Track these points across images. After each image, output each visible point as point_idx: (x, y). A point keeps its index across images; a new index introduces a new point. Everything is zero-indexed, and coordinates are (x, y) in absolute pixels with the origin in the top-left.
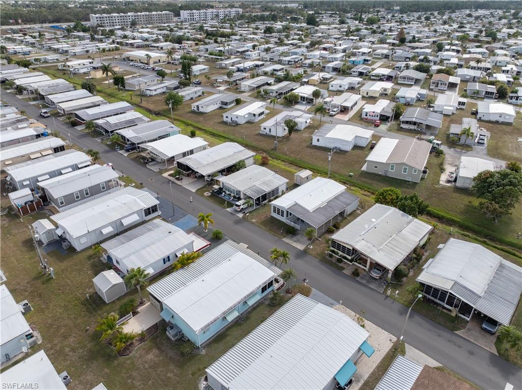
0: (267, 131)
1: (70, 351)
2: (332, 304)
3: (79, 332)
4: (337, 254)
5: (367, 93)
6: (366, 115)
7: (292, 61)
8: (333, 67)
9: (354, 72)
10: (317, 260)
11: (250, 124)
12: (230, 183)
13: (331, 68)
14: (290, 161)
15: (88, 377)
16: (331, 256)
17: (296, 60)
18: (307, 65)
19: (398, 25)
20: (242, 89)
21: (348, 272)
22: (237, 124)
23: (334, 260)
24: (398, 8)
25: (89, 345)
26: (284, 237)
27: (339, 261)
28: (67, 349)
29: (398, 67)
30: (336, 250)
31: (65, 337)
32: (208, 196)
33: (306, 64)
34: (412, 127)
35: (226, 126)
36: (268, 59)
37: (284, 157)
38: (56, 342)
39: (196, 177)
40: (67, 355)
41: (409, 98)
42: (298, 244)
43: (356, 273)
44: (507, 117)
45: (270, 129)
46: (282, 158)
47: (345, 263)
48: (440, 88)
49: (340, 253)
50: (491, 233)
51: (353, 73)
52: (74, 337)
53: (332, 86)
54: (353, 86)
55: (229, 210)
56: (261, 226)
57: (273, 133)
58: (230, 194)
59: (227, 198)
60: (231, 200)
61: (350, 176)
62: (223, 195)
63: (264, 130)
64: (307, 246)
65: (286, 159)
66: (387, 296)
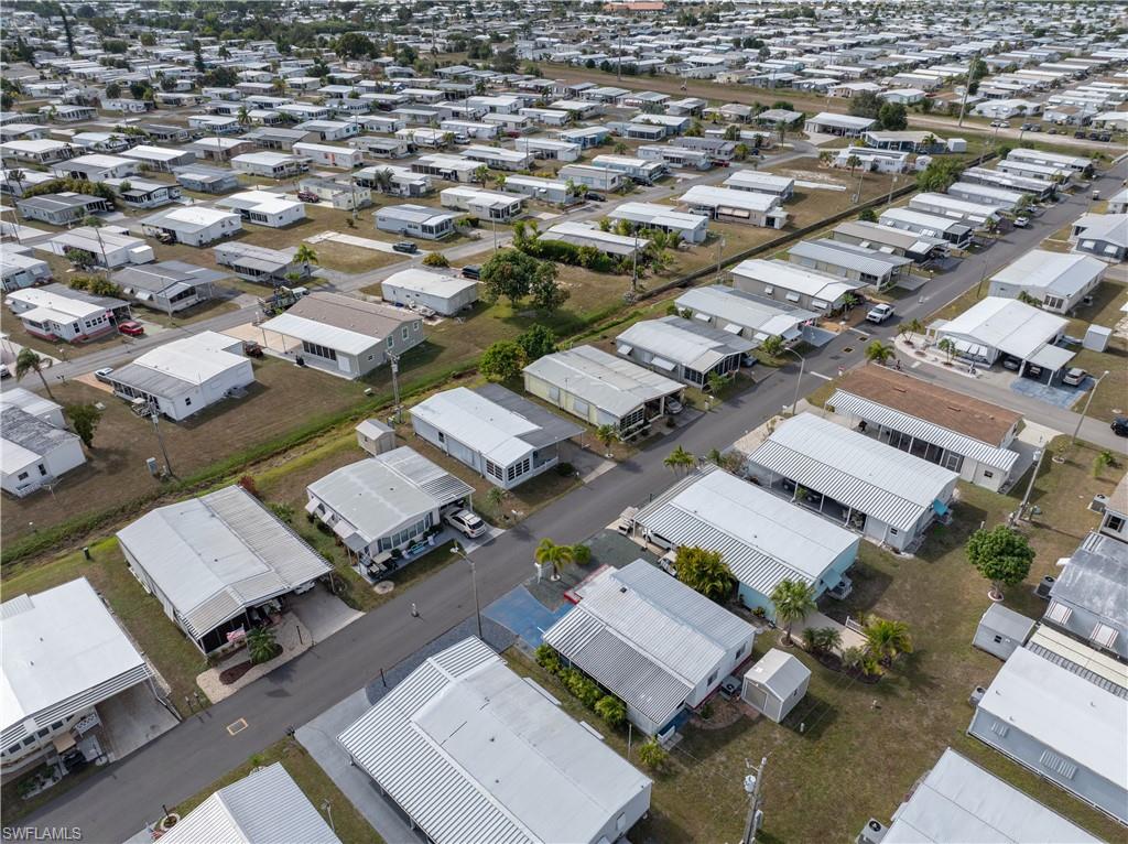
0: (35, 476)
1: (928, 717)
3: (885, 719)
6: (77, 330)
10: (642, 453)
12: (406, 518)
15: (957, 674)
16: (633, 439)
21: (666, 431)
25: (904, 694)
26: (580, 479)
27: (644, 433)
28: (926, 722)
30: (627, 430)
31: (905, 734)
32: (395, 586)
38: (920, 745)
40: (936, 718)
41: (34, 267)
42: (601, 467)
43: (670, 425)
44: (234, 222)
45: (41, 467)
52: (897, 721)
56: (542, 505)
57: (55, 470)
58: (412, 543)
59: (420, 551)
60: (431, 543)
61: (370, 395)
62: (407, 557)
63: (25, 481)
64: (606, 458)
65: (232, 466)
66: (710, 410)
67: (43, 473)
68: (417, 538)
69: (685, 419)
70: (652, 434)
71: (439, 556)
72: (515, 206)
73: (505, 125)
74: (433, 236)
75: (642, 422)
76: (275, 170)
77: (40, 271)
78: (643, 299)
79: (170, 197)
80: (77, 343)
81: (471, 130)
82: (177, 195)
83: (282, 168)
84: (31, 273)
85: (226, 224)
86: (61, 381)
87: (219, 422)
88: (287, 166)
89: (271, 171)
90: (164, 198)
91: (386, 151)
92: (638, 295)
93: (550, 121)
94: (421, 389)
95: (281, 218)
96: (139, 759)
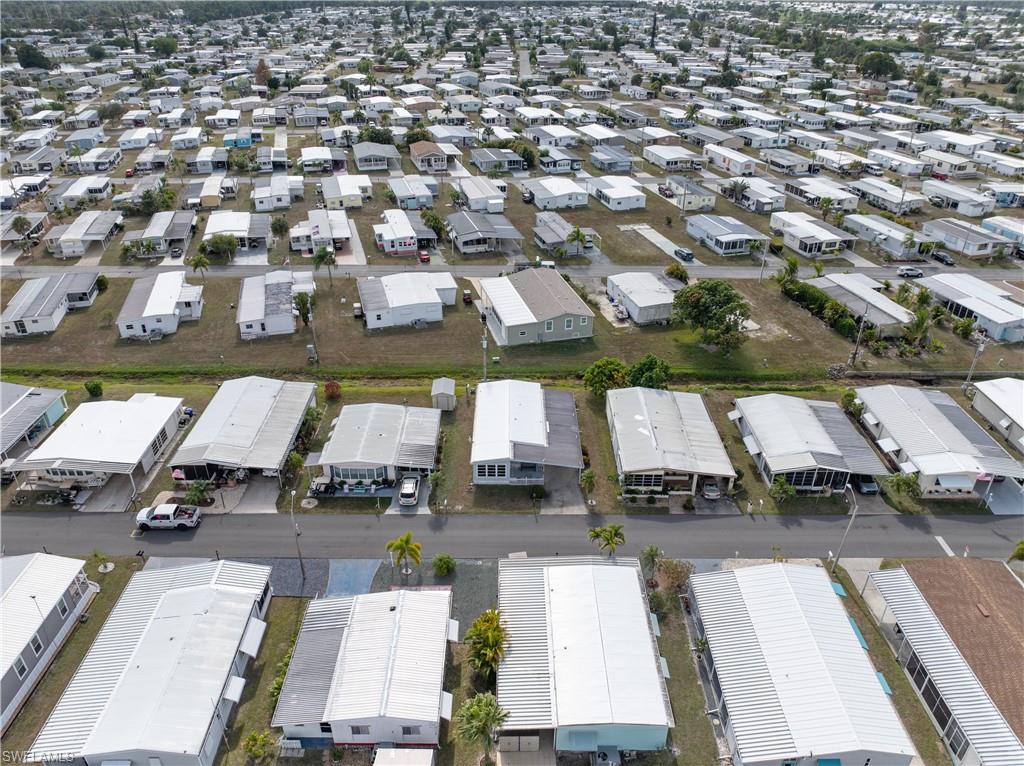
0: (257, 329)
2: (716, 565)
4: (639, 492)
5: (341, 202)
6: (393, 246)
7: (103, 164)
8: (212, 162)
9: (265, 163)
10: (624, 517)
11: (190, 326)
12: (357, 460)
13: (210, 164)
14: (368, 373)
16: (633, 500)
17: (112, 159)
18: (149, 166)
19: (221, 52)
20: (67, 252)
21: (676, 510)
22: (166, 336)
23: (644, 505)
24: (181, 12)
26: (540, 508)
27: (651, 501)
29: (330, 141)
30: (633, 488)
32: (316, 507)
33: (145, 164)
34: (481, 248)
35: (148, 348)
36: (36, 166)
37: (350, 371)
39: (239, 482)
41: (422, 196)
42: (571, 508)
43: (688, 506)
44: (580, 198)
45: (263, 325)
46: (347, 374)
47: (660, 500)
48: (437, 168)
49: (643, 488)
50: (738, 372)
51: (262, 167)
53: (261, 202)
54: (296, 193)
55: (390, 511)
56: (483, 510)
57: (271, 330)
58: (360, 483)
59: (360, 492)
60: (373, 491)
61: (496, 362)
62: (346, 491)
63: (249, 330)
64: (586, 503)
65: (356, 373)
66: (751, 515)
67: (263, 329)
68: (367, 481)
69: (713, 509)
70: (658, 505)
71: (366, 504)
72: (831, 244)
73: (940, 164)
74: (721, 251)
75: (660, 489)
76: (668, 163)
77: (425, 200)
78: (853, 377)
79: (572, 168)
80: (388, 255)
81: (895, 163)
82: (577, 167)
83: (676, 163)
84: (418, 200)
85: (574, 197)
86: (347, 276)
87: (385, 340)
88: (681, 162)
89: (665, 164)
90: (566, 168)
91: (783, 167)
92: (850, 372)
93: (1003, 170)
94: (538, 375)
95: (619, 203)
96: (89, 517)
